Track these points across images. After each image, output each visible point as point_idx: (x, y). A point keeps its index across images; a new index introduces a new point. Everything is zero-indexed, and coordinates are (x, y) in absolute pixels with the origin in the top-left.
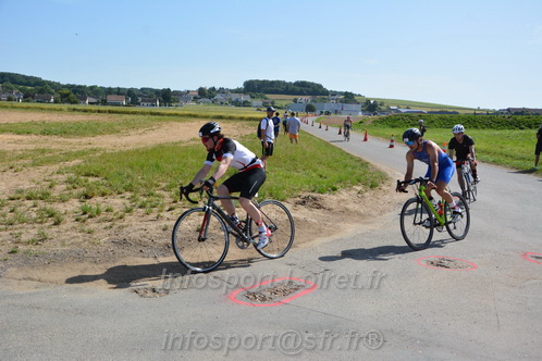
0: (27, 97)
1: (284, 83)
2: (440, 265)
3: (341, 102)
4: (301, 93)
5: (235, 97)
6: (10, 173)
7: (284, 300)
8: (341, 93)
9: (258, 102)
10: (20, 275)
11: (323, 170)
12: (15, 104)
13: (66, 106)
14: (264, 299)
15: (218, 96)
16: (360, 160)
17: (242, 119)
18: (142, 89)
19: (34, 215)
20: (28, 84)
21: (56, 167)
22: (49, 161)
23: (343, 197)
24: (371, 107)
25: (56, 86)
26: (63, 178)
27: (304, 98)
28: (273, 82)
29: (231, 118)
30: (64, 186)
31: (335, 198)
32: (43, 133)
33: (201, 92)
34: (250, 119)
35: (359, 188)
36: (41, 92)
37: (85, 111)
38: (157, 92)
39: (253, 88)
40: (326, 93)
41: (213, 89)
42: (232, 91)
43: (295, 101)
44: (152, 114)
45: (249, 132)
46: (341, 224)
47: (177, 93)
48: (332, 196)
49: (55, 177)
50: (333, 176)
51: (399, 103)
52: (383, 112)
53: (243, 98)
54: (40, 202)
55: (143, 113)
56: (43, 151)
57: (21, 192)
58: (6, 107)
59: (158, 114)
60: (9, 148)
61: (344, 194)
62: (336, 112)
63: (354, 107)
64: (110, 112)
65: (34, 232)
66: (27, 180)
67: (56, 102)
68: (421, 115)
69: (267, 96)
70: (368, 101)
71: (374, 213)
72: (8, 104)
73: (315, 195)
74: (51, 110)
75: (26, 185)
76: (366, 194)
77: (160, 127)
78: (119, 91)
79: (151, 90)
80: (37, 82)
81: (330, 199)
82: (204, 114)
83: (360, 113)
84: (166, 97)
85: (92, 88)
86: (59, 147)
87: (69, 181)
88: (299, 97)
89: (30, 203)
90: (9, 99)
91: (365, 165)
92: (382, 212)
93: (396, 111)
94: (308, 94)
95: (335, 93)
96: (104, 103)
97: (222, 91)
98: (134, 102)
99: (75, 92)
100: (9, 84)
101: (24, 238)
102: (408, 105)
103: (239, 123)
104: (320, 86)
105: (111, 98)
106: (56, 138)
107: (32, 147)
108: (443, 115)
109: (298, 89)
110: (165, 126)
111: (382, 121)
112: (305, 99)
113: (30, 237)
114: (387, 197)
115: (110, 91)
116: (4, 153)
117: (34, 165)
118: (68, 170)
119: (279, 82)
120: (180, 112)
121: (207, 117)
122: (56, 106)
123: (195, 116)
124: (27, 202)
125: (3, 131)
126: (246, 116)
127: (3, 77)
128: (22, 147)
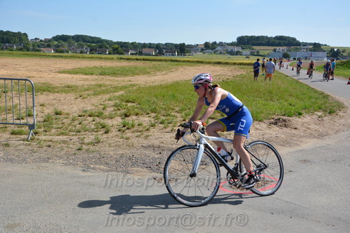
0: (92, 51)
1: (267, 38)
3: (311, 50)
4: (279, 45)
5: (230, 48)
6: (80, 99)
8: (311, 44)
9: (247, 52)
11: (293, 100)
13: (115, 56)
15: (219, 48)
16: (322, 93)
17: (235, 64)
18: (166, 44)
19: (93, 127)
20: (92, 42)
21: (108, 96)
22: (104, 92)
25: (110, 43)
26: (112, 103)
27: (281, 48)
28: (258, 37)
29: (227, 63)
30: (112, 109)
31: (300, 120)
32: (101, 74)
33: (207, 45)
34: (240, 64)
35: (319, 114)
36: (100, 47)
37: (128, 59)
38: (176, 46)
39: (244, 42)
40: (298, 44)
41: (215, 43)
42: (228, 44)
43: (275, 50)
44: (172, 61)
45: (239, 73)
47: (190, 47)
48: (297, 119)
49: (107, 102)
50: (300, 104)
53: (236, 49)
54: (96, 118)
55: (166, 61)
56: (100, 86)
57: (86, 111)
58: (79, 57)
59: (176, 61)
60: (80, 83)
61: (307, 118)
63: (320, 54)
64: (144, 60)
65: (93, 137)
66: (90, 104)
67: (109, 54)
69: (254, 47)
70: (332, 49)
71: (330, 132)
72: (80, 55)
73: (285, 118)
74: (106, 59)
75: (89, 108)
76: (325, 118)
77: (177, 69)
78: (150, 46)
79: (172, 44)
80: (98, 40)
82: (207, 60)
84: (182, 49)
85: (133, 44)
86: (110, 83)
87: (115, 105)
88: (278, 48)
89: (91, 119)
90: (82, 52)
91: (326, 97)
92: (337, 132)
94: (285, 45)
95: (305, 44)
96: (141, 53)
97: (221, 44)
98: (161, 53)
99: (121, 46)
100: (82, 43)
101: (86, 141)
103: (232, 67)
104: (294, 39)
105: (145, 50)
106: (108, 77)
107: (93, 83)
109: (277, 41)
110: (181, 69)
113: (90, 140)
114: (342, 120)
115: (144, 46)
116: (77, 87)
117: (95, 94)
118: (115, 98)
119: (263, 37)
120: (191, 60)
121: (209, 63)
122: (110, 56)
123: (202, 62)
124: (89, 118)
125: (76, 73)
126: (238, 62)
127: (78, 38)
128: (88, 83)
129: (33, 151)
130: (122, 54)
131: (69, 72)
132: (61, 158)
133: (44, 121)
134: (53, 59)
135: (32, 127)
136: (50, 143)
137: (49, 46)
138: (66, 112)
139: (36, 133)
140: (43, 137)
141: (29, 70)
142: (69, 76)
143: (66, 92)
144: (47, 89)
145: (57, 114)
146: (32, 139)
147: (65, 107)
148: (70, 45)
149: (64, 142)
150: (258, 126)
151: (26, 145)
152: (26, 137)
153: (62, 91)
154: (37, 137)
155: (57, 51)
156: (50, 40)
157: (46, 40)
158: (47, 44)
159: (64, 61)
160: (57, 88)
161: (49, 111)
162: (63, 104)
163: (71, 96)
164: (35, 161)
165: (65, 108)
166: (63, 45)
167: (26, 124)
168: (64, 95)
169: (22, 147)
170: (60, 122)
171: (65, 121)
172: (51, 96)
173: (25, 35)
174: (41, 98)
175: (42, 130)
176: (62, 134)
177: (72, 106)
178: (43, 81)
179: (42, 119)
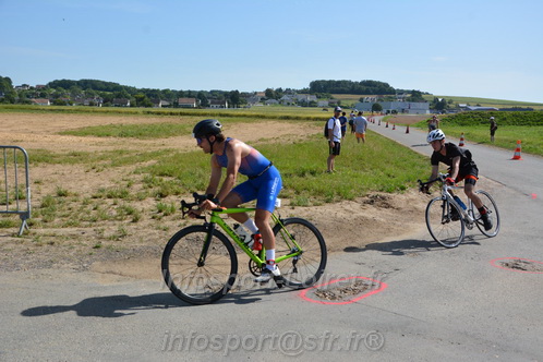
0: (107, 102)
1: (350, 83)
2: (516, 267)
3: (408, 100)
4: (367, 93)
5: (301, 97)
6: (92, 173)
7: (354, 298)
8: (408, 92)
9: (325, 102)
10: (104, 269)
11: (390, 169)
12: (96, 108)
13: (140, 109)
14: (333, 298)
15: (285, 97)
17: (308, 119)
18: (212, 92)
19: (115, 213)
20: (107, 90)
21: (133, 167)
22: (126, 162)
23: (411, 196)
24: (439, 105)
25: (132, 91)
26: (139, 177)
28: (339, 82)
29: (297, 118)
30: (141, 186)
31: (404, 197)
32: (121, 136)
33: (269, 93)
34: (316, 119)
36: (118, 96)
37: (159, 114)
38: (226, 94)
39: (320, 88)
40: (392, 91)
41: (280, 90)
42: (298, 92)
43: (361, 100)
44: (221, 115)
45: (315, 132)
46: (411, 224)
47: (246, 95)
48: (400, 196)
49: (132, 177)
50: (401, 175)
51: (469, 101)
52: (451, 110)
53: (309, 98)
54: (119, 200)
55: (212, 115)
56: (121, 153)
57: (102, 191)
58: (88, 112)
59: (227, 115)
60: (92, 149)
61: (412, 194)
62: (403, 111)
63: (421, 105)
64: (182, 114)
65: (115, 228)
66: (108, 180)
67: (132, 106)
68: (492, 112)
69: (334, 96)
70: (436, 99)
72: (90, 108)
73: (383, 194)
74: (127, 113)
75: (107, 185)
77: (229, 127)
78: (190, 94)
79: (221, 92)
80: (115, 88)
81: (398, 199)
82: (271, 114)
83: (428, 112)
84: (235, 98)
85: (165, 91)
86: (135, 148)
87: (145, 181)
88: (365, 97)
89: (110, 201)
90: (91, 104)
93: (466, 108)
94: (375, 93)
95: (401, 92)
96: (176, 105)
97: (288, 91)
98: (204, 105)
99: (149, 96)
100: (91, 91)
101: (106, 234)
102: (478, 102)
103: (306, 123)
104: (386, 85)
105: (182, 101)
106: (132, 140)
107: (111, 148)
108: (516, 112)
109: (365, 88)
110: (234, 127)
111: (451, 119)
112: (371, 98)
113: (112, 233)
115: (181, 94)
116: (87, 154)
117: (113, 165)
118: (144, 170)
119: (345, 82)
120: (248, 113)
121: (273, 118)
122: (132, 109)
123: (263, 117)
124: (108, 200)
125: (86, 134)
126: (313, 116)
127: (85, 84)
128: (103, 148)
129: (27, 252)
130: (149, 106)
131: (74, 133)
132: (70, 260)
133: (43, 206)
134: (50, 114)
135: (24, 216)
136: (52, 239)
137: (43, 96)
138: (74, 191)
139: (31, 225)
140: (41, 231)
141: (16, 132)
142: (75, 138)
143: (72, 163)
144: (45, 158)
145: (60, 195)
146: (25, 234)
147: (72, 185)
148: (74, 94)
149: (74, 237)
150: (348, 207)
151: (16, 242)
152: (16, 230)
153: (66, 162)
154: (32, 230)
155: (55, 103)
156: (44, 88)
157: (39, 88)
158: (41, 92)
159: (67, 117)
160: (58, 156)
161: (47, 190)
162: (68, 180)
163: (79, 169)
164: (31, 266)
165: (72, 187)
166: (63, 94)
167: (16, 212)
168: (69, 166)
169: (10, 246)
170: (66, 207)
171: (73, 205)
172: (50, 169)
173: (8, 80)
174: (36, 172)
175: (39, 219)
176: (70, 225)
177: (83, 183)
178: (36, 146)
179: (38, 204)
